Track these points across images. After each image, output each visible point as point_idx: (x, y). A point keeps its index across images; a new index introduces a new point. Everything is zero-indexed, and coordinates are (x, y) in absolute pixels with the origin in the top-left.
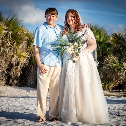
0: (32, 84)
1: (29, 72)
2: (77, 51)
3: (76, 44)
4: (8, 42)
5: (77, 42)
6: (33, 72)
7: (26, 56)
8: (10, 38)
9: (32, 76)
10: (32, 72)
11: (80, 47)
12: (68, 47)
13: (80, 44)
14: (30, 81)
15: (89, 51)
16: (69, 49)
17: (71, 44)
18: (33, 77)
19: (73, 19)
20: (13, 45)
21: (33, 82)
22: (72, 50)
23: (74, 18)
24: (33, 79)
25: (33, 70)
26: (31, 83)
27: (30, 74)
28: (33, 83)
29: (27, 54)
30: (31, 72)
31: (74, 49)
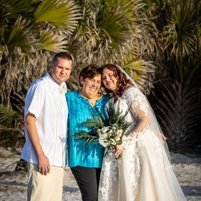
0: (178, 141)
1: (169, 106)
4: (88, 39)
6: (182, 104)
7: (145, 70)
8: (93, 27)
9: (179, 116)
10: (179, 105)
14: (174, 133)
18: (182, 119)
19: (113, 78)
20: (103, 45)
21: (182, 136)
23: (115, 76)
24: (184, 127)
25: (180, 98)
26: (176, 139)
27: (173, 111)
28: (181, 139)
29: (146, 63)
30: (174, 105)
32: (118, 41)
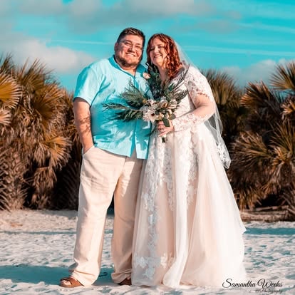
1: (72, 179)
3: (163, 100)
4: (24, 117)
7: (64, 144)
8: (28, 108)
17: (153, 102)
20: (35, 122)
22: (153, 115)
23: (166, 48)
29: (65, 139)
32: (46, 118)
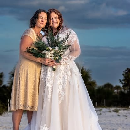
2: (57, 58)
3: (57, 49)
5: (58, 46)
11: (61, 53)
12: (47, 52)
13: (62, 50)
15: (72, 58)
16: (48, 54)
17: (51, 49)
22: (51, 56)
31: (54, 54)
